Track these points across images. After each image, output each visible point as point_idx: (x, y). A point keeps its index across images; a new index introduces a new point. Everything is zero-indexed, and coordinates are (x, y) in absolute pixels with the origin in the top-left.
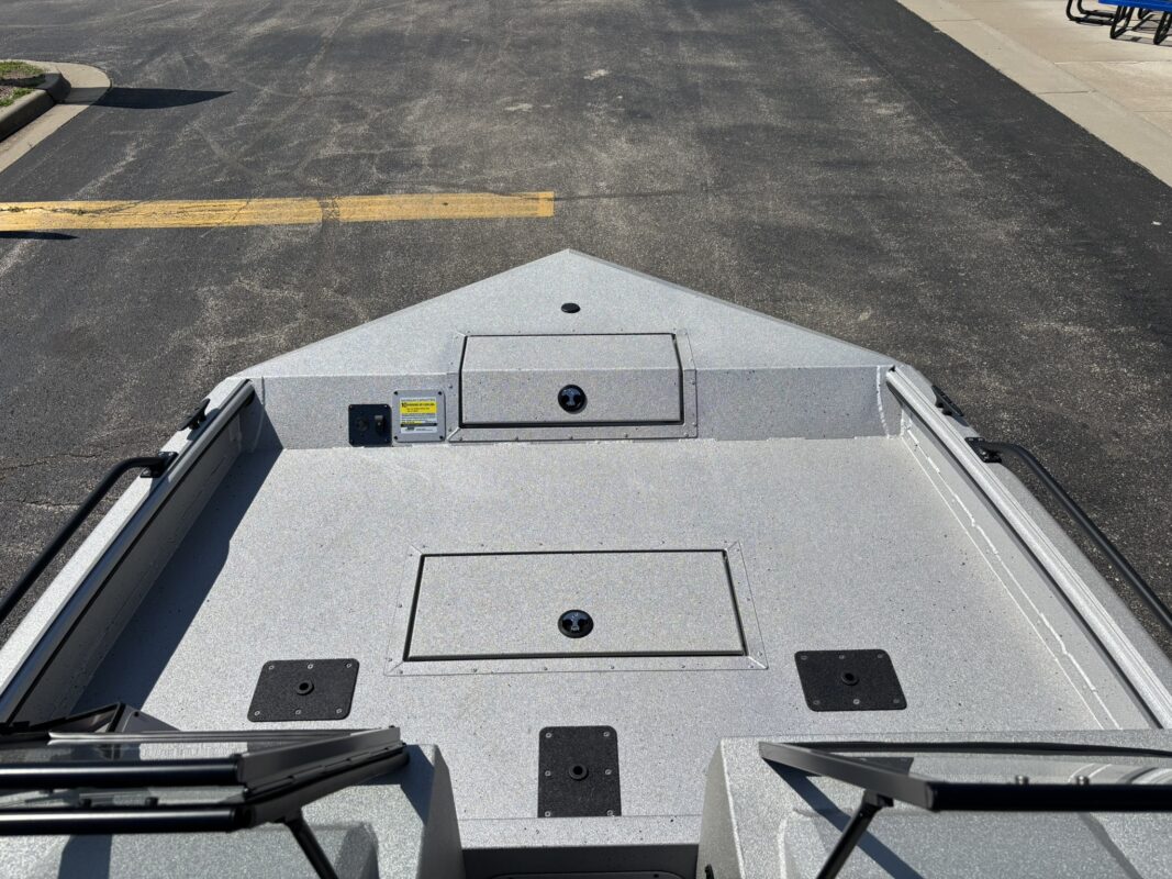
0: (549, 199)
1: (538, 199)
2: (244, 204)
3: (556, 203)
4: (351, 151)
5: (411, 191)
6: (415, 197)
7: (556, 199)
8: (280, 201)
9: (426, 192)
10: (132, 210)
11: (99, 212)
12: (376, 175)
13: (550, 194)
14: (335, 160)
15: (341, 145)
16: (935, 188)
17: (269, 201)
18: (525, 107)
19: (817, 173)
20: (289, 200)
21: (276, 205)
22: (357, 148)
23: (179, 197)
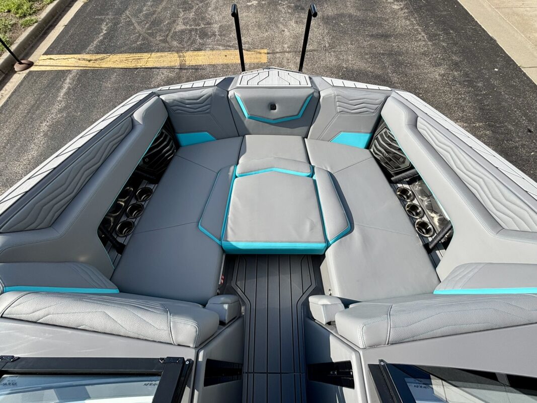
0: (265, 53)
1: (261, 53)
2: (149, 55)
3: (268, 55)
4: (188, 27)
5: (212, 49)
6: (214, 52)
7: (268, 53)
8: (163, 54)
9: (218, 49)
10: (108, 59)
11: (96, 60)
12: (199, 40)
13: (266, 51)
14: (182, 31)
15: (184, 24)
16: (413, 50)
17: (159, 54)
19: (368, 41)
20: (166, 53)
21: (162, 56)
22: (191, 26)
23: (125, 52)
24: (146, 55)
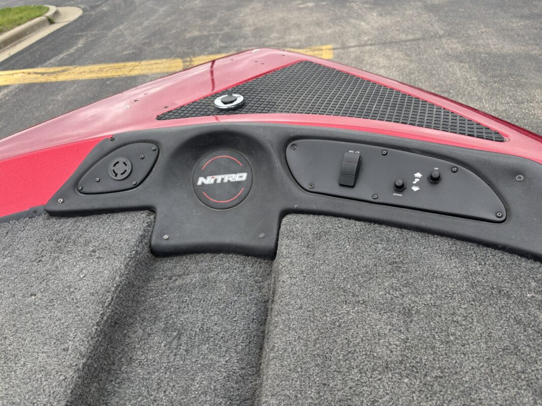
0: (330, 49)
1: (322, 50)
2: (137, 63)
3: (335, 51)
4: (205, 33)
7: (334, 49)
8: (159, 61)
10: (73, 71)
11: (53, 73)
12: (218, 44)
13: (330, 46)
14: (195, 38)
17: (153, 62)
18: (311, 4)
20: (164, 60)
21: (156, 63)
22: (209, 32)
24: (130, 64)
